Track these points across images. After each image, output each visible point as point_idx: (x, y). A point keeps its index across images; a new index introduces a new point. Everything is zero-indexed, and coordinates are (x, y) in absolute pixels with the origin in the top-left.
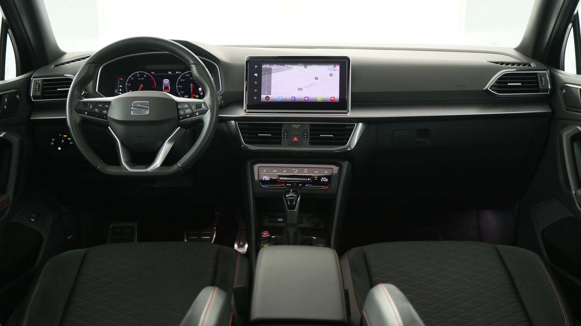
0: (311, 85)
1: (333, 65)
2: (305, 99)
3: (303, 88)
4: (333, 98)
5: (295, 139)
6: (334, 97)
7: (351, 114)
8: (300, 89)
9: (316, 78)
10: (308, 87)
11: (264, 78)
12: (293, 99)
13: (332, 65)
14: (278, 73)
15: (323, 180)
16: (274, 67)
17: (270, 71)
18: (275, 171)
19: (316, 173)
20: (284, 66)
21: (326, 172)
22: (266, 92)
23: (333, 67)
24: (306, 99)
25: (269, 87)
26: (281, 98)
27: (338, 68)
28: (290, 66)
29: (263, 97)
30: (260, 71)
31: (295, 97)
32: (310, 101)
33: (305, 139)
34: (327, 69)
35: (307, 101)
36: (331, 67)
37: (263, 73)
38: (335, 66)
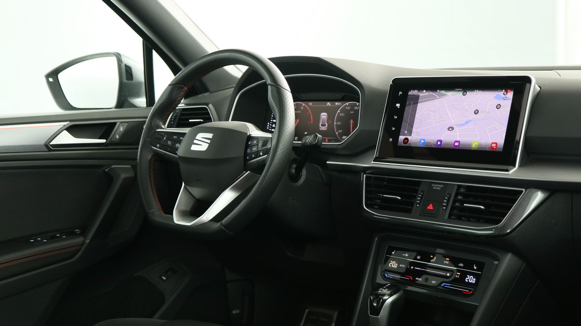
0: (467, 122)
1: (504, 90)
3: (455, 127)
4: (495, 145)
5: (430, 207)
6: (496, 144)
7: (513, 173)
8: (451, 129)
9: (476, 112)
10: (462, 125)
11: (408, 110)
12: (439, 143)
13: (502, 90)
14: (426, 103)
15: (468, 280)
16: (424, 94)
17: (416, 100)
18: (407, 255)
19: (461, 267)
20: (436, 93)
21: (475, 268)
22: (406, 132)
23: (504, 94)
24: (457, 144)
25: (411, 125)
26: (423, 141)
27: (510, 95)
28: (443, 92)
29: (402, 138)
30: (404, 100)
31: (441, 141)
32: (461, 147)
33: (444, 208)
34: (495, 97)
35: (457, 148)
36: (501, 93)
37: (408, 103)
38: (507, 93)
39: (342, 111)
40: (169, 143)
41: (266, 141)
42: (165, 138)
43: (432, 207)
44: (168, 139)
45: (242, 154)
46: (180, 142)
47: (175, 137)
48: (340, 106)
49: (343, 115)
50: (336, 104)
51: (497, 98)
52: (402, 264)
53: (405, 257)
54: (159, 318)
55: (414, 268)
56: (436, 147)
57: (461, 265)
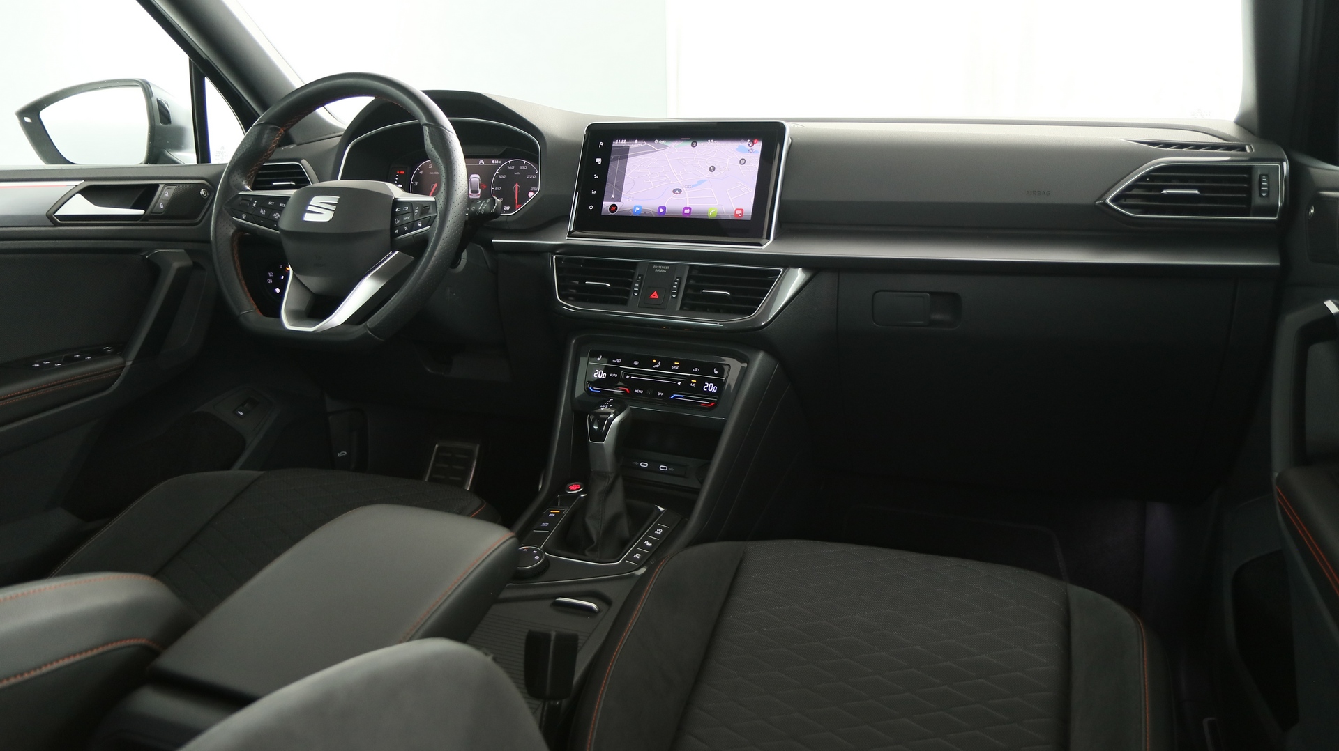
0: (700, 183)
1: (749, 141)
2: (684, 211)
3: (684, 190)
4: (740, 212)
5: (655, 295)
6: (742, 210)
7: (768, 247)
8: (677, 192)
9: (712, 169)
10: (694, 186)
11: (614, 167)
12: (662, 210)
13: (746, 140)
14: (640, 157)
15: (707, 388)
16: (635, 145)
17: (625, 153)
18: (618, 362)
19: (696, 373)
20: (653, 143)
21: (716, 372)
22: (613, 196)
23: (749, 145)
24: (687, 211)
25: (620, 187)
26: (638, 209)
27: (758, 146)
28: (663, 142)
29: (606, 205)
30: (607, 153)
31: (664, 208)
32: (693, 215)
33: (674, 296)
34: (737, 149)
35: (688, 217)
36: (745, 144)
37: (612, 157)
38: (753, 144)
39: (501, 173)
40: (263, 211)
41: (425, 208)
42: (254, 205)
43: (656, 295)
44: (259, 206)
45: (388, 227)
46: (280, 210)
47: (270, 203)
48: (499, 165)
49: (503, 177)
50: (493, 162)
51: (739, 150)
52: (613, 373)
53: (616, 363)
54: (242, 468)
55: (630, 377)
56: (658, 216)
57: (696, 369)
